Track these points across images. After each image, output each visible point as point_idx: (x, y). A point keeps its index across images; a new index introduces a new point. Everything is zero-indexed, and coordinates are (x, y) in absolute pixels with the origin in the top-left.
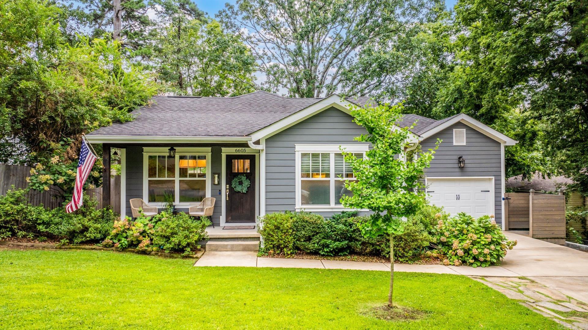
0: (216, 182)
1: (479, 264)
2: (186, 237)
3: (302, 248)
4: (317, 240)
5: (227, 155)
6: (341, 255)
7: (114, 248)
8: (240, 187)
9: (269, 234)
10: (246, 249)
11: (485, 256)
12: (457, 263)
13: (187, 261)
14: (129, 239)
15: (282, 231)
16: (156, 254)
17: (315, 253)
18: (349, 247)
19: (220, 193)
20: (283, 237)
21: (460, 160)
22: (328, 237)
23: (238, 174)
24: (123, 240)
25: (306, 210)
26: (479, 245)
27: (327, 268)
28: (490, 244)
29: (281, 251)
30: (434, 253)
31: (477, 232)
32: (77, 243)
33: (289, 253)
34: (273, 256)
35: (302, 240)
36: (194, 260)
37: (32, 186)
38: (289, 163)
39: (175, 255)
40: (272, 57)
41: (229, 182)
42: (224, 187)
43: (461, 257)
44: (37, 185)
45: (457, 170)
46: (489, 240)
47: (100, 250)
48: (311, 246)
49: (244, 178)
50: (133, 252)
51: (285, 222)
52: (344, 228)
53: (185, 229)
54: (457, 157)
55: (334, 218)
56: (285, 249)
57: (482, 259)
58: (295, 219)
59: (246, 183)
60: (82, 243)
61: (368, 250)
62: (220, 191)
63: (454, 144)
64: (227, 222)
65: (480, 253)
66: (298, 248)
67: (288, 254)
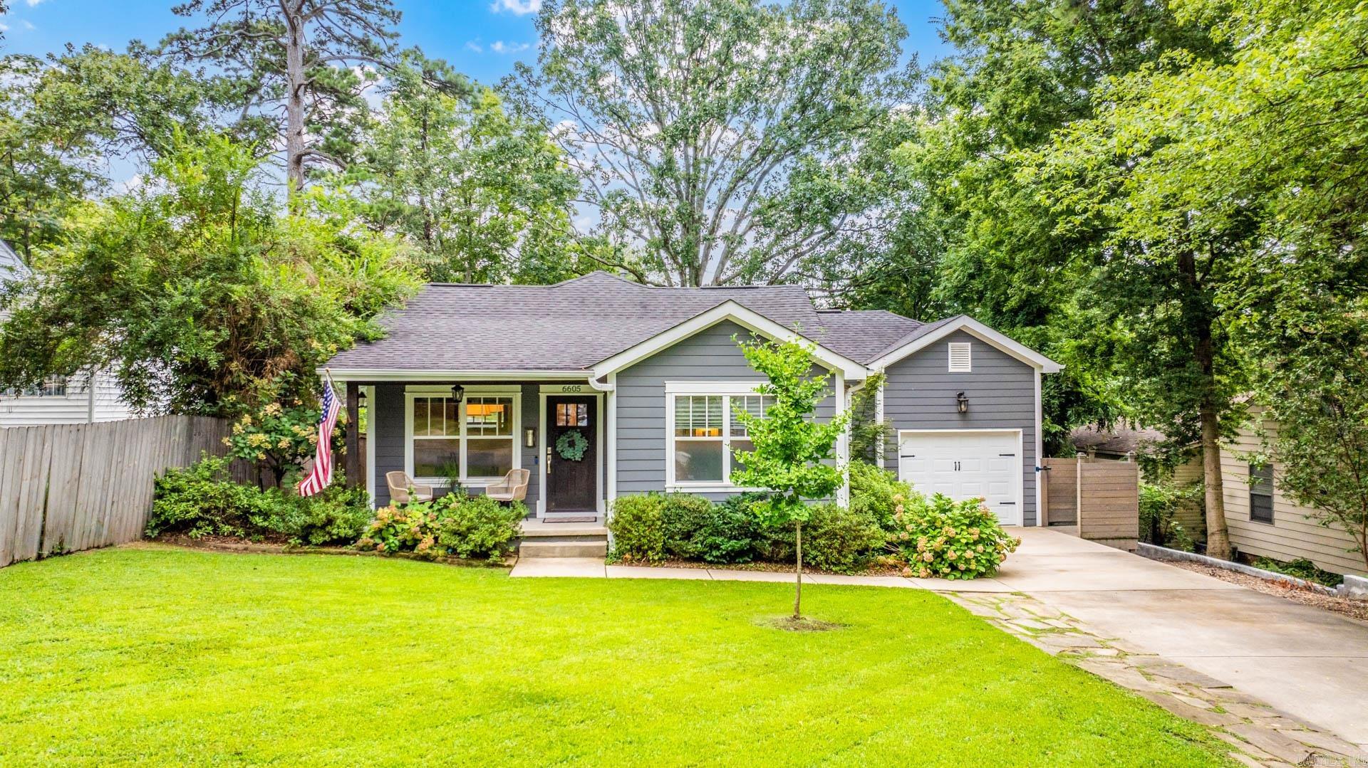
0: (530, 443)
1: (958, 575)
2: (493, 533)
3: (677, 550)
4: (701, 538)
5: (548, 397)
6: (739, 563)
7: (374, 552)
8: (571, 450)
9: (624, 528)
10: (586, 553)
11: (967, 561)
12: (924, 574)
13: (496, 571)
14: (400, 538)
15: (644, 523)
16: (445, 561)
17: (697, 559)
18: (752, 549)
19: (537, 462)
20: (647, 533)
21: (961, 399)
22: (719, 533)
23: (565, 429)
24: (392, 539)
25: (683, 490)
26: (958, 545)
27: (715, 579)
28: (975, 543)
29: (643, 557)
30: (891, 560)
31: (956, 524)
32: (317, 545)
33: (656, 558)
34: (631, 564)
35: (677, 538)
36: (507, 570)
37: (238, 452)
38: (657, 412)
39: (475, 563)
40: (611, 174)
41: (551, 442)
42: (543, 451)
43: (931, 564)
44: (247, 451)
45: (956, 417)
46: (976, 537)
47: (355, 554)
48: (692, 547)
49: (577, 436)
50: (408, 557)
51: (650, 508)
52: (744, 518)
53: (490, 520)
54: (955, 394)
55: (729, 503)
56: (650, 553)
57: (962, 566)
58: (665, 504)
59: (582, 444)
60: (325, 544)
61: (783, 553)
62: (537, 458)
63: (951, 370)
64: (548, 510)
65: (960, 558)
66: (669, 551)
67: (654, 561)
